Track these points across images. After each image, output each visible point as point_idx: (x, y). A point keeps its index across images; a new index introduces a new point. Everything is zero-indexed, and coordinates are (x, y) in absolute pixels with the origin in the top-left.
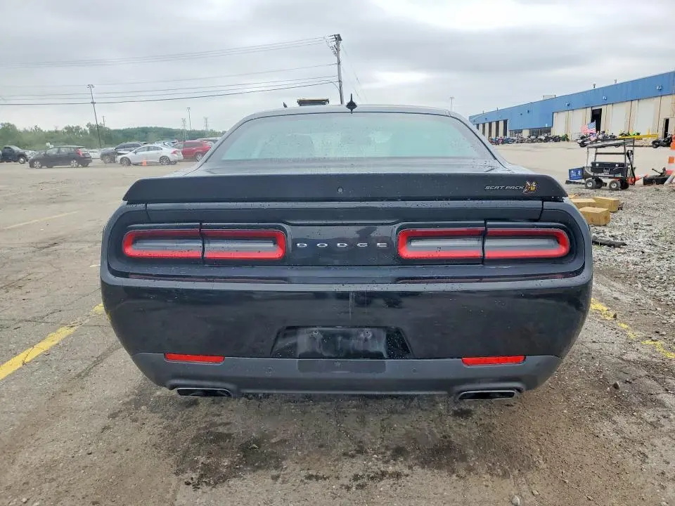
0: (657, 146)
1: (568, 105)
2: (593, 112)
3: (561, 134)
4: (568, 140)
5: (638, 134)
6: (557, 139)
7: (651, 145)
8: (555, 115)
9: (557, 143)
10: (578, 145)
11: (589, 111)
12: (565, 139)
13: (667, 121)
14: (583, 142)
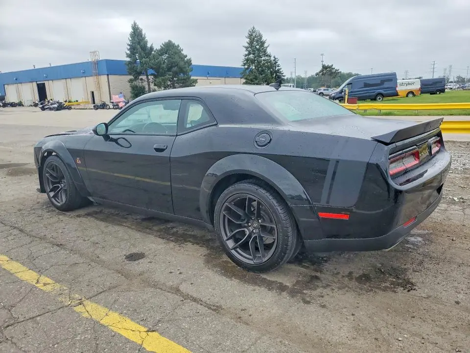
0: (97, 109)
1: (16, 79)
2: (38, 85)
3: (17, 101)
4: (23, 106)
5: (77, 101)
6: (13, 105)
7: (93, 108)
8: (6, 86)
9: (14, 108)
10: (40, 110)
11: (35, 84)
12: (20, 104)
13: (93, 92)
14: (43, 107)
